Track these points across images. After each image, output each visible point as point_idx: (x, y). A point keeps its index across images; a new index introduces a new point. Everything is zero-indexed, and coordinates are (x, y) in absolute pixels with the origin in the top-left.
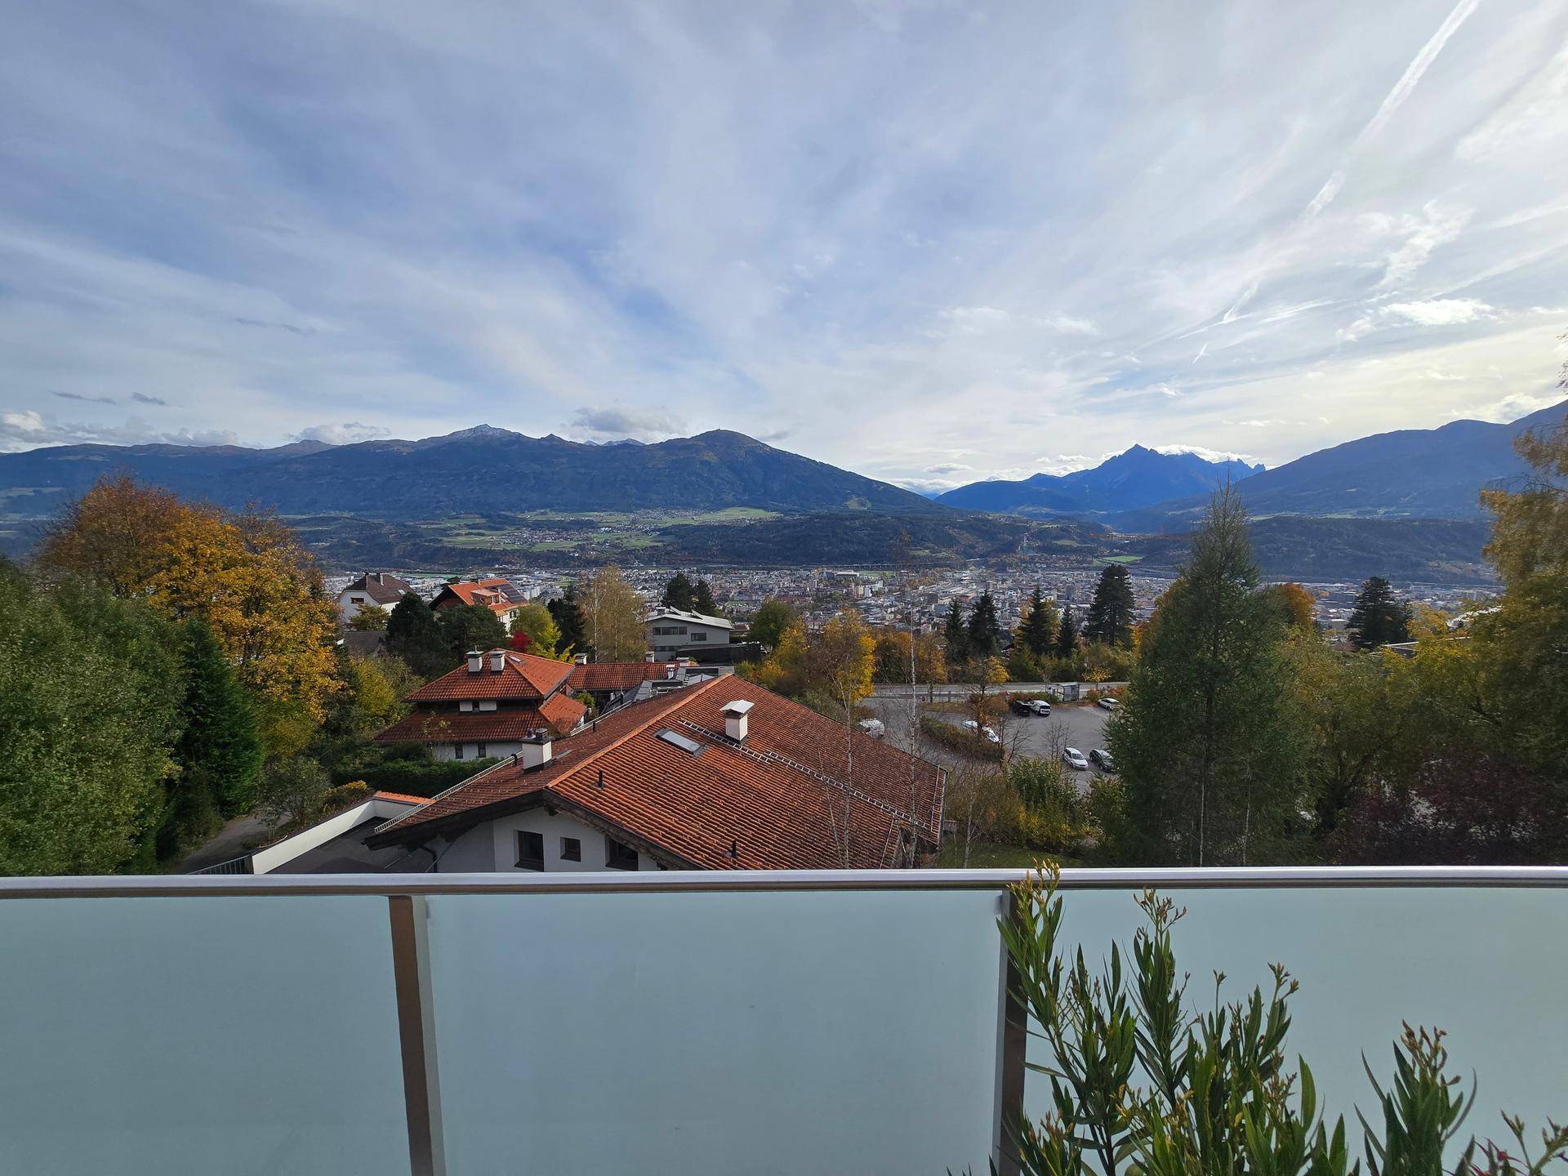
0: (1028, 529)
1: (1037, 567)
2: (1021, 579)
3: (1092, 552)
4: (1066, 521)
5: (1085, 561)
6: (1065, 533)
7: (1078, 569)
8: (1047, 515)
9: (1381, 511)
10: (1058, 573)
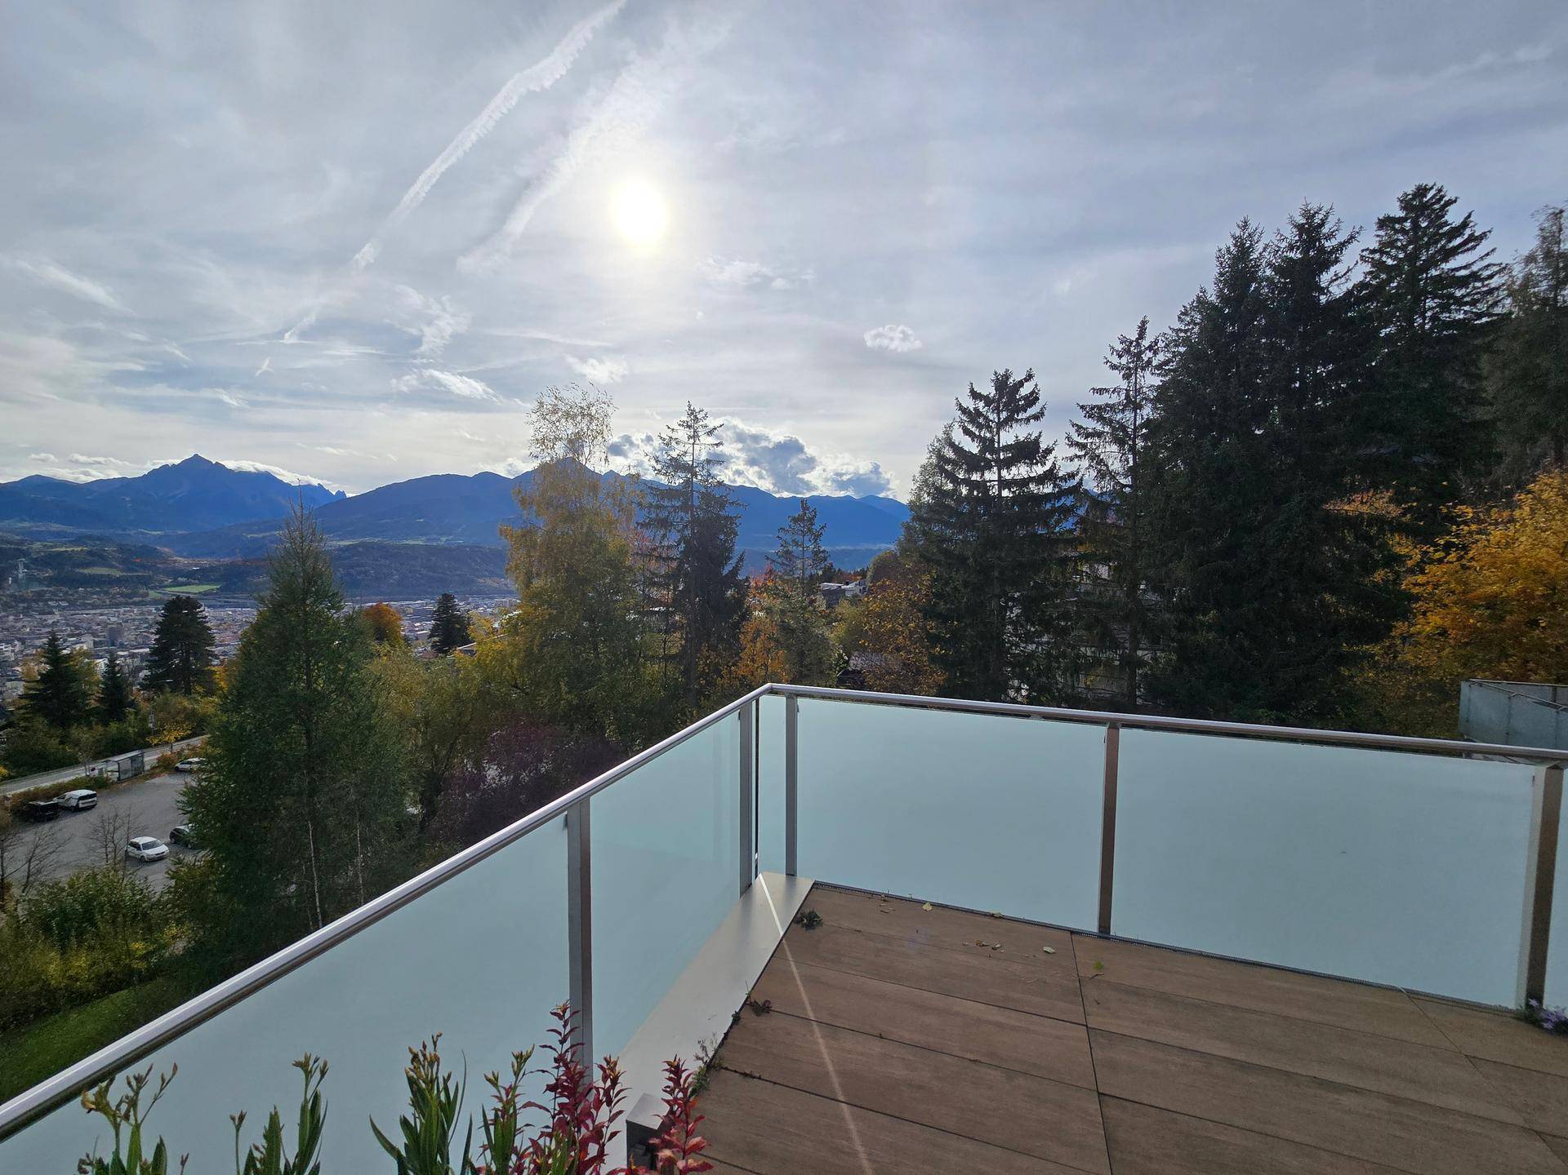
0: (25, 554)
1: (49, 606)
2: (19, 625)
3: (146, 582)
4: (98, 542)
5: (135, 594)
6: (98, 558)
7: (126, 604)
8: (58, 534)
9: (444, 539)
10: (94, 612)
